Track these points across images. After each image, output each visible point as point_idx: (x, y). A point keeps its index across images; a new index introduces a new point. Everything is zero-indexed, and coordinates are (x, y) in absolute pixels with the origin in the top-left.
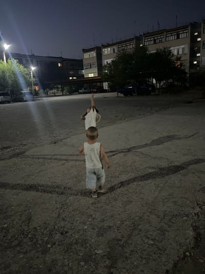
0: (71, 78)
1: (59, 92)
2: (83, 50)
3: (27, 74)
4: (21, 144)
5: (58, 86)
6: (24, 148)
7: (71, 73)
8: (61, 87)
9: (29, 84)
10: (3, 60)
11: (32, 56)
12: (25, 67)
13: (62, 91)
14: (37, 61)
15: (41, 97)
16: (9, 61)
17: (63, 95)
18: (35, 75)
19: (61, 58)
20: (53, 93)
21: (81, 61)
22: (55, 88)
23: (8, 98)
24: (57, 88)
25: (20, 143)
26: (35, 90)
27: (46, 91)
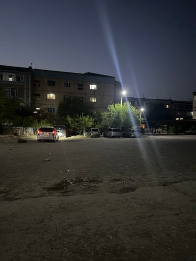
0: (177, 119)
1: (164, 131)
2: (194, 93)
3: (137, 114)
4: (130, 179)
5: (164, 125)
6: (132, 183)
7: (178, 114)
8: (167, 127)
9: (138, 123)
10: (120, 103)
11: (143, 99)
12: (137, 108)
13: (167, 130)
14: (147, 103)
15: (146, 135)
16: (125, 103)
17: (168, 134)
18: (144, 115)
19: (170, 100)
20: (158, 132)
21: (191, 103)
22: (160, 127)
23: (119, 134)
24: (163, 127)
25: (128, 178)
26: (142, 128)
27: (151, 129)
